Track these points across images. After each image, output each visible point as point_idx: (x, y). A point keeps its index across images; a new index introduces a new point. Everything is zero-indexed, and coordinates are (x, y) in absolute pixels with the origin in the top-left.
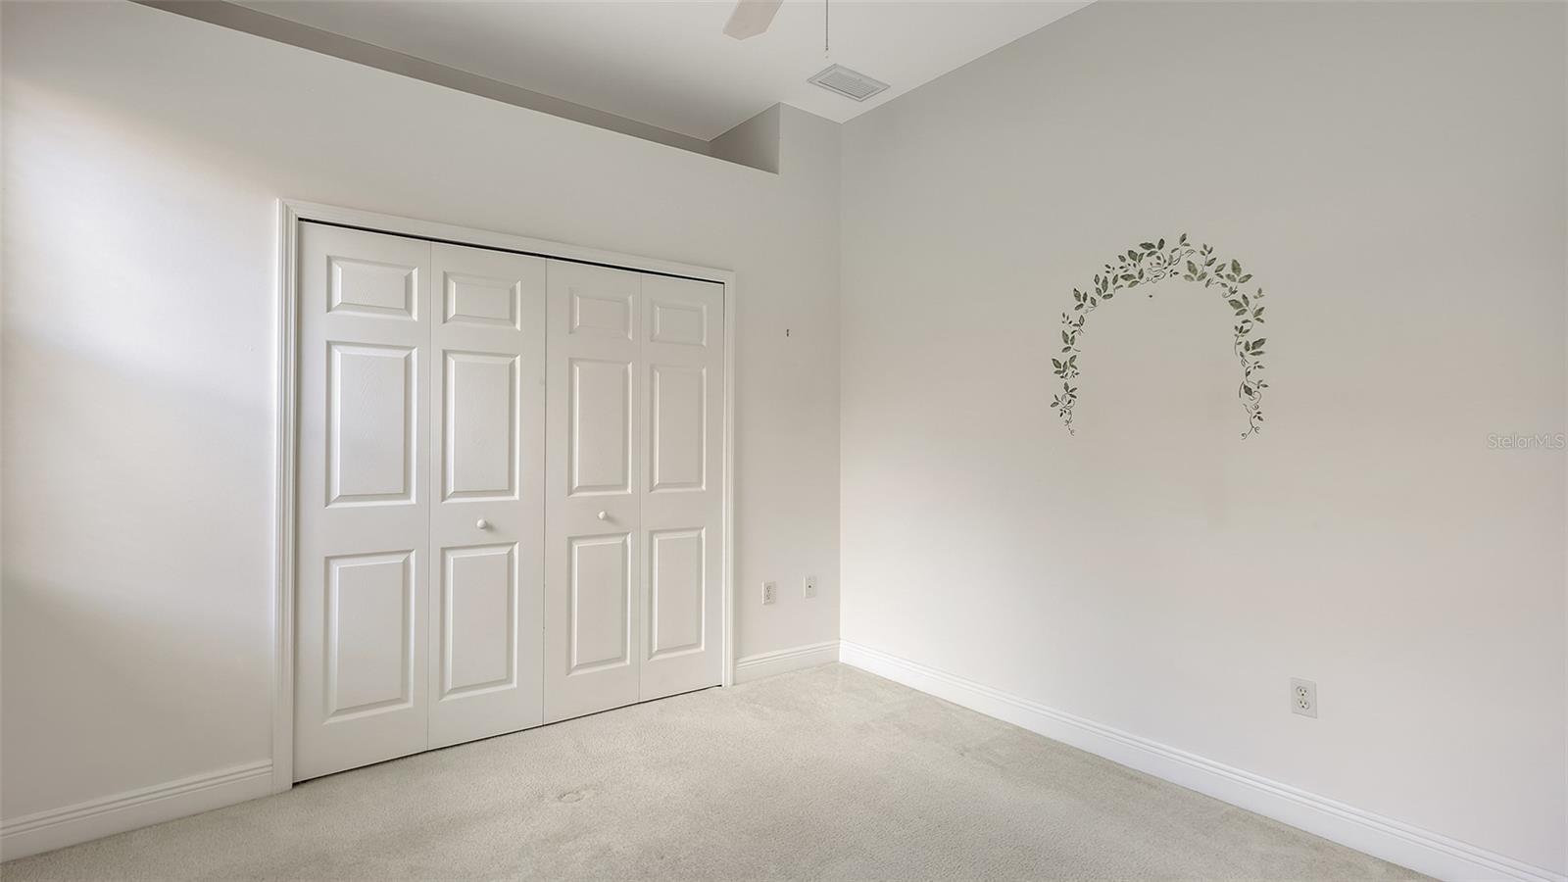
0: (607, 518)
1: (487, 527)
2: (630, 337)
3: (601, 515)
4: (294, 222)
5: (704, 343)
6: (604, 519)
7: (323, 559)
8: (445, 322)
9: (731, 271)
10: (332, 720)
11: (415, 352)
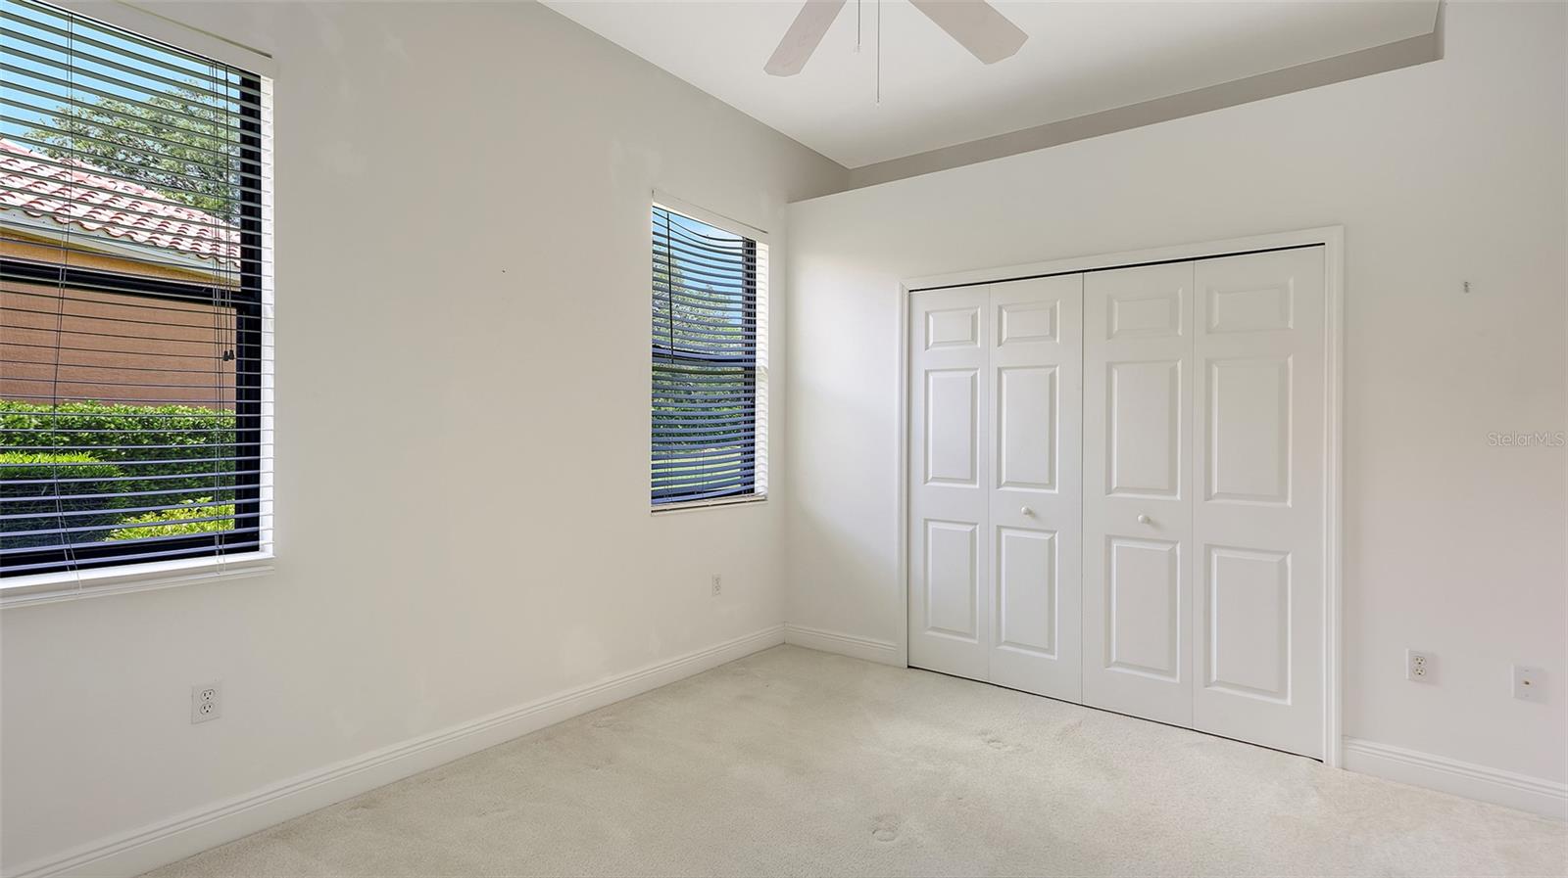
0: (1148, 520)
1: (1029, 512)
2: (1180, 333)
3: (1140, 518)
4: (907, 292)
5: (1291, 326)
6: (1143, 522)
7: (923, 521)
8: (999, 345)
9: (1339, 224)
10: (930, 633)
11: (979, 372)
